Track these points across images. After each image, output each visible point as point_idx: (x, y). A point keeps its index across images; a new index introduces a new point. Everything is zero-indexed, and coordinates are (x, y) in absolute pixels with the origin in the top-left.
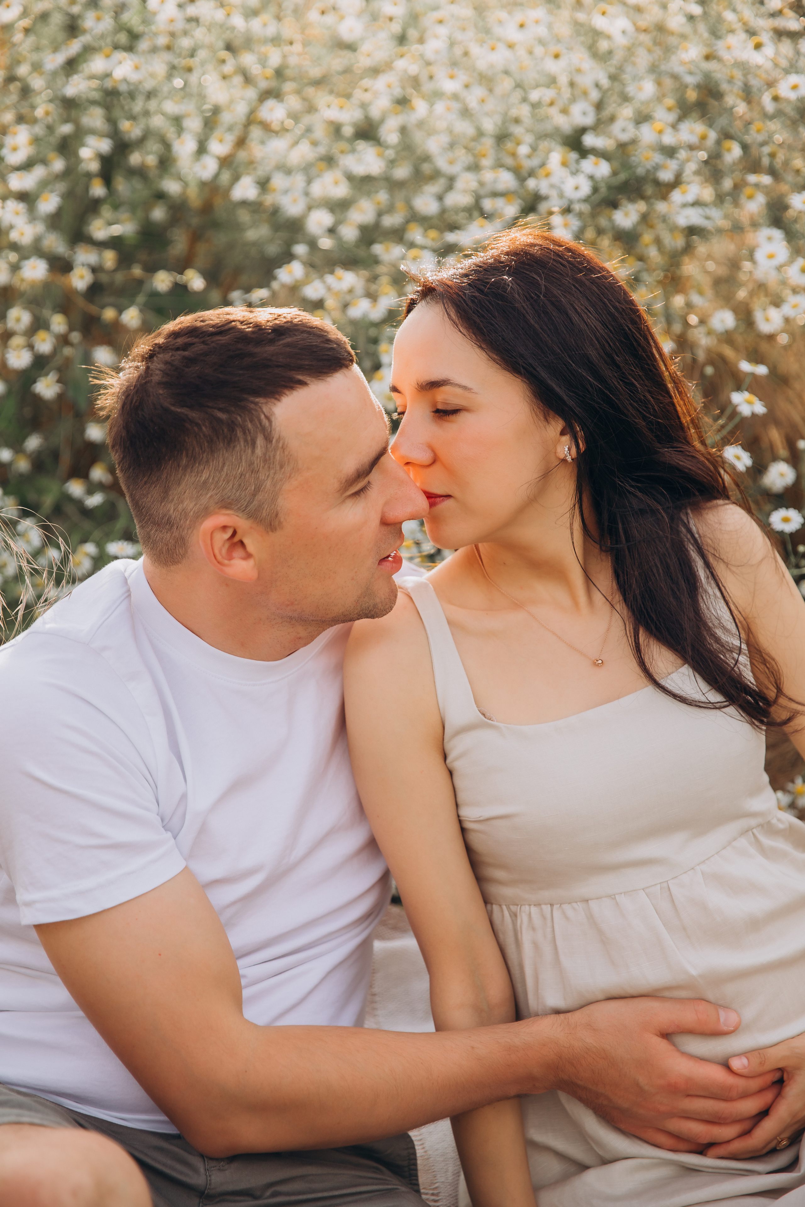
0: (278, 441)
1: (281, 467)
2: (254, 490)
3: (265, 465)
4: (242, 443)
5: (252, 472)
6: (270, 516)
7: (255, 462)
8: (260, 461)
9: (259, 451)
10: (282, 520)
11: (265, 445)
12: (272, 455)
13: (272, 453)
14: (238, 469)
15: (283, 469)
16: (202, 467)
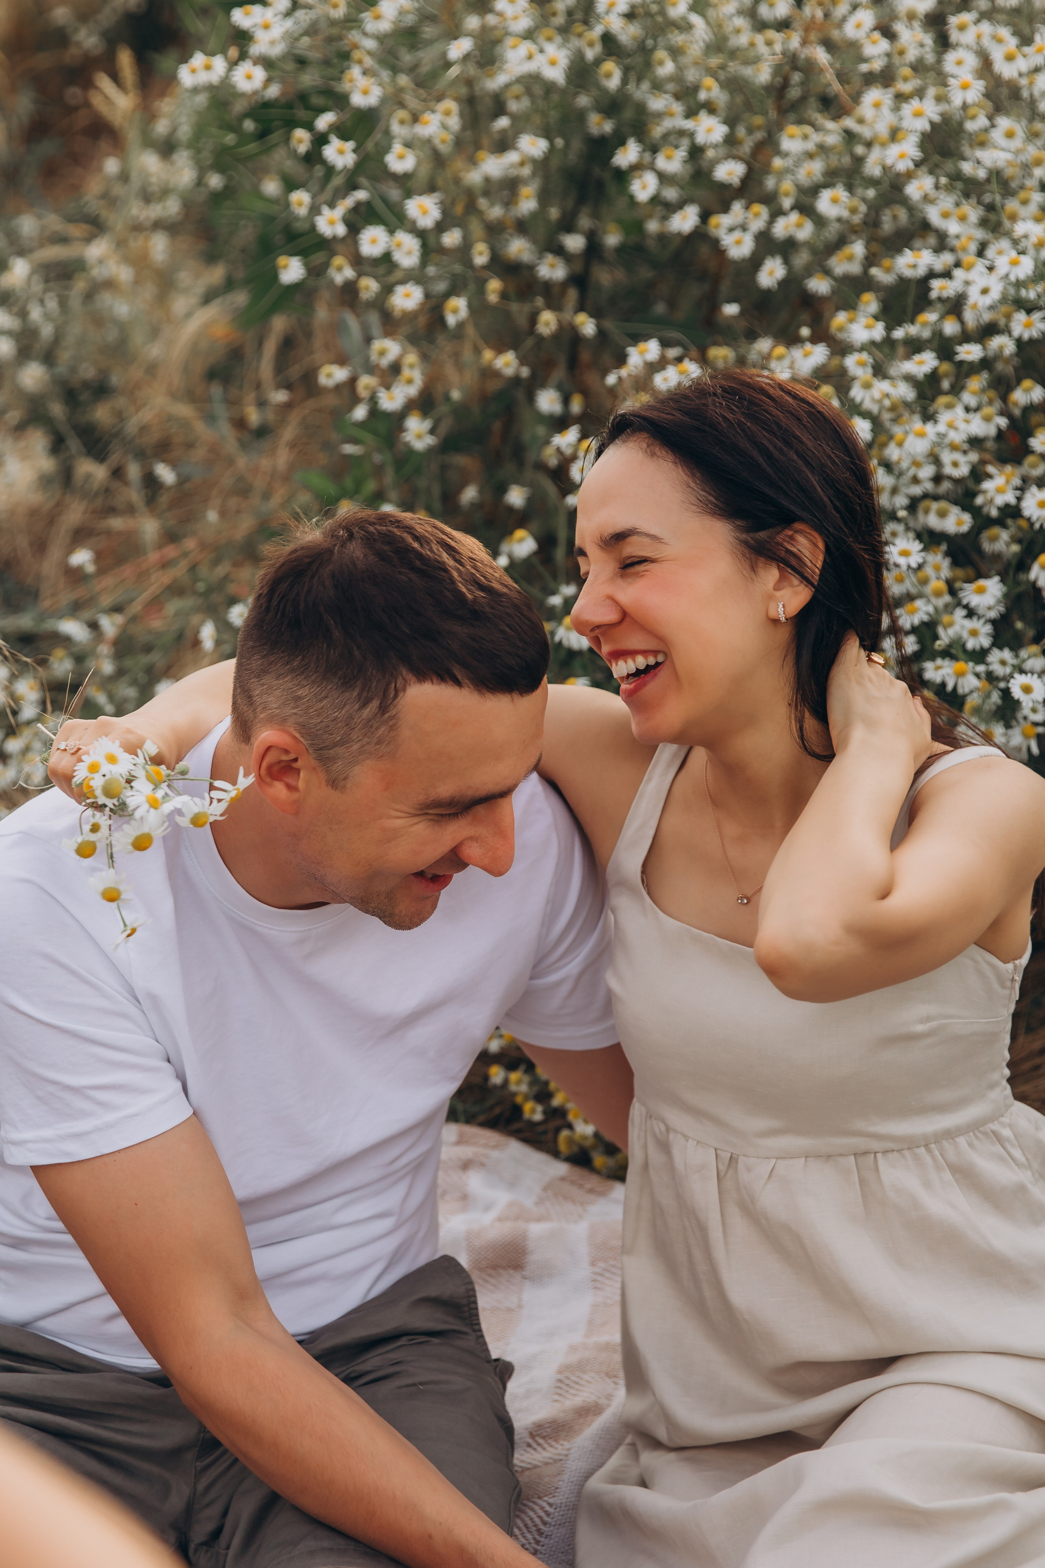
0: (392, 717)
1: (379, 743)
2: (337, 742)
3: (363, 729)
4: (355, 694)
5: (346, 725)
6: (338, 774)
7: (355, 719)
8: (360, 722)
9: (366, 712)
10: (348, 786)
11: (376, 711)
12: (376, 725)
13: (378, 724)
14: (335, 712)
15: (378, 746)
16: (305, 683)
